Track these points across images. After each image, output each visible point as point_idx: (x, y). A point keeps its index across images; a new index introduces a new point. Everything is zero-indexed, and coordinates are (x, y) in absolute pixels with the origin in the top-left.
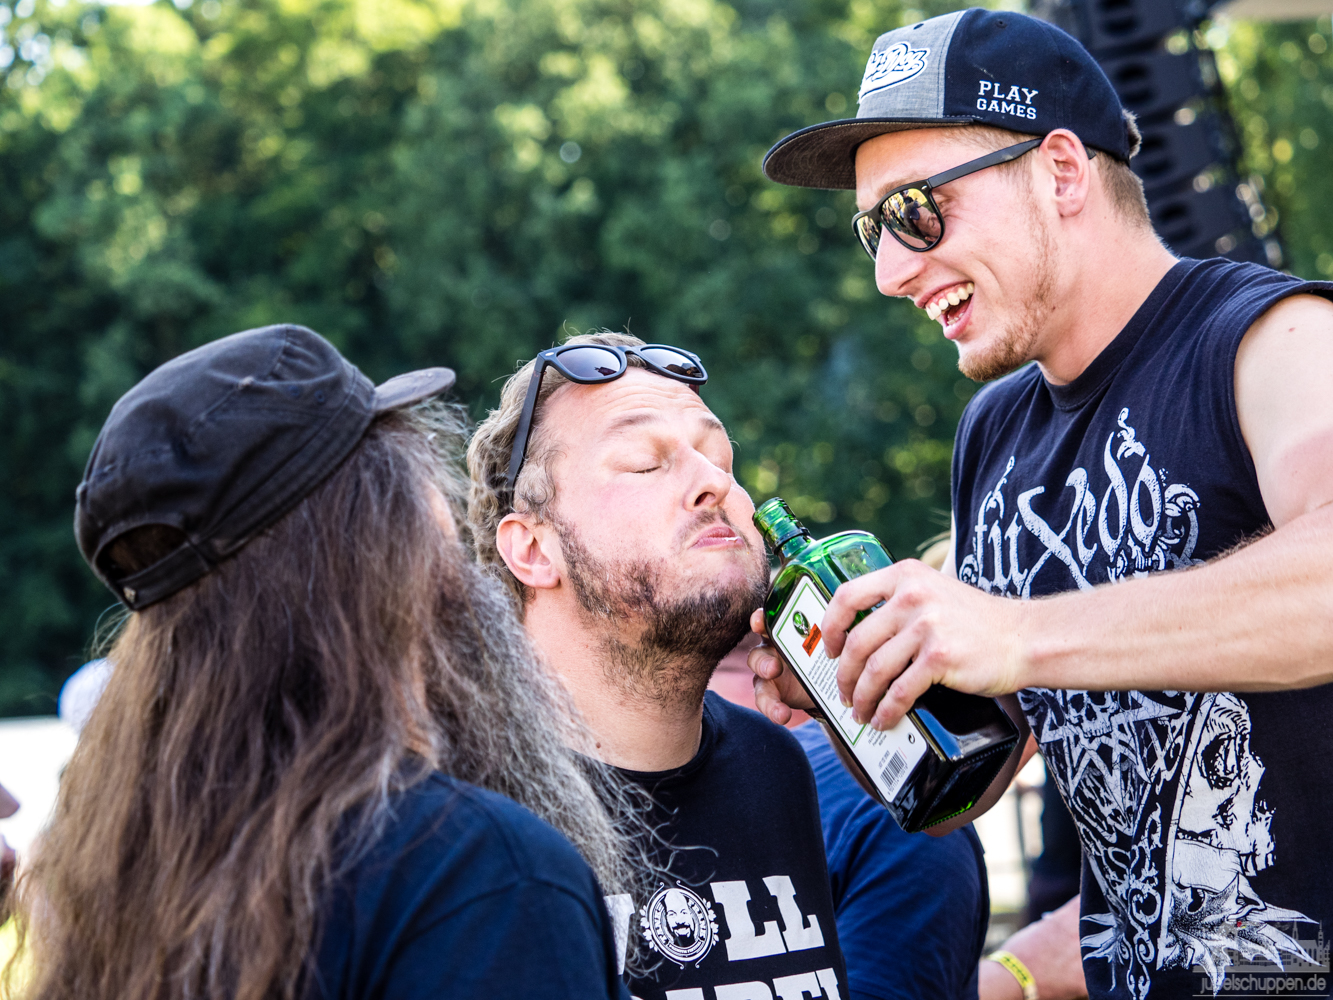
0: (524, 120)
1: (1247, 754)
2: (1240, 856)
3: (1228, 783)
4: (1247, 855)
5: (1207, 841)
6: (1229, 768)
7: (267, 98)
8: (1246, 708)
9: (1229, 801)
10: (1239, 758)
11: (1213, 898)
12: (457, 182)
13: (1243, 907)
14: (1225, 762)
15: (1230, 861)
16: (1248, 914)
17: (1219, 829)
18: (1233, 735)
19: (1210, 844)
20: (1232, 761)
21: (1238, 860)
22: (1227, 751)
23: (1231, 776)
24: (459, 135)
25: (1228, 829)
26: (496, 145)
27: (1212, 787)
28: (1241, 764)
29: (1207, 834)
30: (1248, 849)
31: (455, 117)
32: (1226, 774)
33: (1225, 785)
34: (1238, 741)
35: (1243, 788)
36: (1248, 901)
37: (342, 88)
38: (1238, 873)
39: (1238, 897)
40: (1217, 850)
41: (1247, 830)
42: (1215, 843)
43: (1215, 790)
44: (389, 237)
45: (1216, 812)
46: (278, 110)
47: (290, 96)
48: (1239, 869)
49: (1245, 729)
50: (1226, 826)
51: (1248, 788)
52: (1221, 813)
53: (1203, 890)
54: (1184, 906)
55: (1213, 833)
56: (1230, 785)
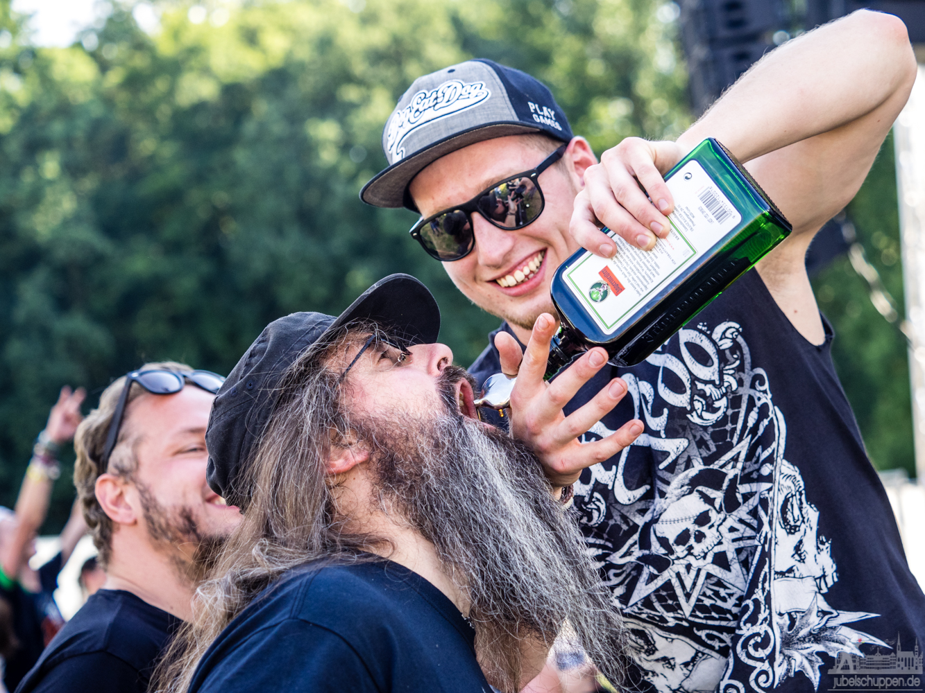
0: (326, 131)
1: (805, 505)
2: (815, 579)
3: (797, 529)
4: (820, 578)
5: (792, 575)
6: (796, 518)
7: (148, 113)
8: (798, 471)
9: (801, 542)
10: (801, 509)
11: (803, 616)
12: (278, 174)
13: (822, 618)
14: (792, 513)
15: (810, 585)
16: (826, 623)
17: (797, 563)
18: (794, 493)
19: (794, 577)
20: (797, 512)
21: (815, 583)
22: (792, 505)
23: (798, 523)
24: (280, 141)
25: (804, 562)
26: (306, 148)
27: (788, 533)
28: (803, 512)
29: (790, 570)
30: (820, 574)
31: (278, 128)
32: (795, 522)
33: (795, 531)
34: (798, 497)
35: (808, 530)
36: (825, 613)
37: (199, 107)
38: (816, 592)
39: (819, 612)
40: (800, 580)
41: (816, 560)
42: (797, 575)
43: (790, 535)
44: (232, 211)
45: (794, 552)
46: (154, 121)
47: (164, 112)
48: (817, 590)
49: (800, 487)
50: (802, 560)
51: (811, 528)
52: (796, 553)
53: (796, 612)
54: (785, 629)
55: (794, 568)
56: (799, 530)
